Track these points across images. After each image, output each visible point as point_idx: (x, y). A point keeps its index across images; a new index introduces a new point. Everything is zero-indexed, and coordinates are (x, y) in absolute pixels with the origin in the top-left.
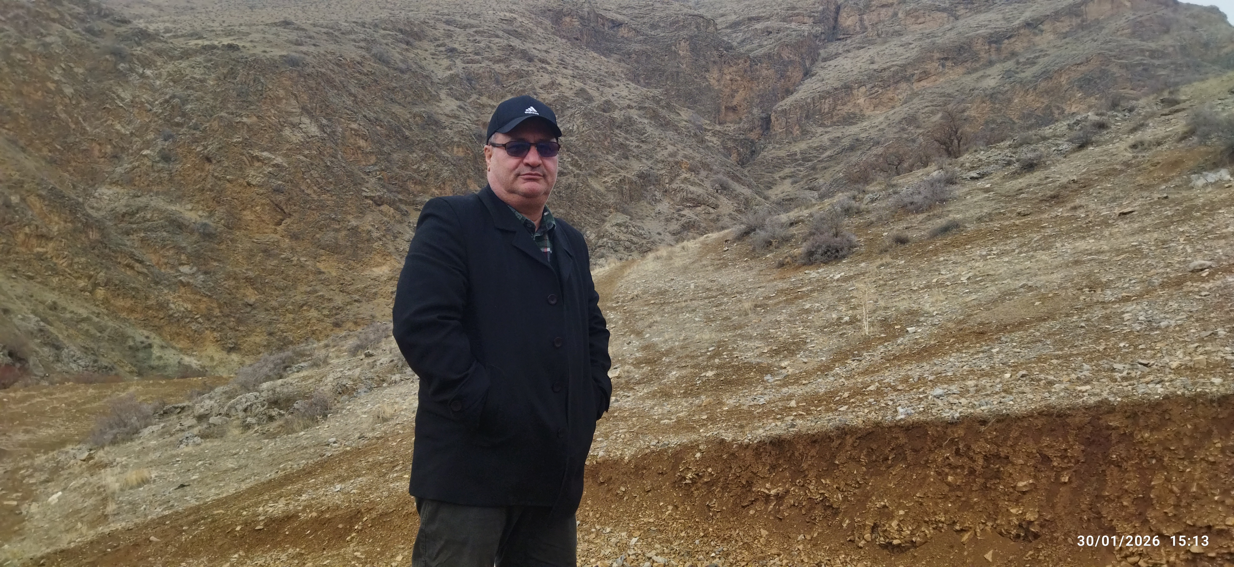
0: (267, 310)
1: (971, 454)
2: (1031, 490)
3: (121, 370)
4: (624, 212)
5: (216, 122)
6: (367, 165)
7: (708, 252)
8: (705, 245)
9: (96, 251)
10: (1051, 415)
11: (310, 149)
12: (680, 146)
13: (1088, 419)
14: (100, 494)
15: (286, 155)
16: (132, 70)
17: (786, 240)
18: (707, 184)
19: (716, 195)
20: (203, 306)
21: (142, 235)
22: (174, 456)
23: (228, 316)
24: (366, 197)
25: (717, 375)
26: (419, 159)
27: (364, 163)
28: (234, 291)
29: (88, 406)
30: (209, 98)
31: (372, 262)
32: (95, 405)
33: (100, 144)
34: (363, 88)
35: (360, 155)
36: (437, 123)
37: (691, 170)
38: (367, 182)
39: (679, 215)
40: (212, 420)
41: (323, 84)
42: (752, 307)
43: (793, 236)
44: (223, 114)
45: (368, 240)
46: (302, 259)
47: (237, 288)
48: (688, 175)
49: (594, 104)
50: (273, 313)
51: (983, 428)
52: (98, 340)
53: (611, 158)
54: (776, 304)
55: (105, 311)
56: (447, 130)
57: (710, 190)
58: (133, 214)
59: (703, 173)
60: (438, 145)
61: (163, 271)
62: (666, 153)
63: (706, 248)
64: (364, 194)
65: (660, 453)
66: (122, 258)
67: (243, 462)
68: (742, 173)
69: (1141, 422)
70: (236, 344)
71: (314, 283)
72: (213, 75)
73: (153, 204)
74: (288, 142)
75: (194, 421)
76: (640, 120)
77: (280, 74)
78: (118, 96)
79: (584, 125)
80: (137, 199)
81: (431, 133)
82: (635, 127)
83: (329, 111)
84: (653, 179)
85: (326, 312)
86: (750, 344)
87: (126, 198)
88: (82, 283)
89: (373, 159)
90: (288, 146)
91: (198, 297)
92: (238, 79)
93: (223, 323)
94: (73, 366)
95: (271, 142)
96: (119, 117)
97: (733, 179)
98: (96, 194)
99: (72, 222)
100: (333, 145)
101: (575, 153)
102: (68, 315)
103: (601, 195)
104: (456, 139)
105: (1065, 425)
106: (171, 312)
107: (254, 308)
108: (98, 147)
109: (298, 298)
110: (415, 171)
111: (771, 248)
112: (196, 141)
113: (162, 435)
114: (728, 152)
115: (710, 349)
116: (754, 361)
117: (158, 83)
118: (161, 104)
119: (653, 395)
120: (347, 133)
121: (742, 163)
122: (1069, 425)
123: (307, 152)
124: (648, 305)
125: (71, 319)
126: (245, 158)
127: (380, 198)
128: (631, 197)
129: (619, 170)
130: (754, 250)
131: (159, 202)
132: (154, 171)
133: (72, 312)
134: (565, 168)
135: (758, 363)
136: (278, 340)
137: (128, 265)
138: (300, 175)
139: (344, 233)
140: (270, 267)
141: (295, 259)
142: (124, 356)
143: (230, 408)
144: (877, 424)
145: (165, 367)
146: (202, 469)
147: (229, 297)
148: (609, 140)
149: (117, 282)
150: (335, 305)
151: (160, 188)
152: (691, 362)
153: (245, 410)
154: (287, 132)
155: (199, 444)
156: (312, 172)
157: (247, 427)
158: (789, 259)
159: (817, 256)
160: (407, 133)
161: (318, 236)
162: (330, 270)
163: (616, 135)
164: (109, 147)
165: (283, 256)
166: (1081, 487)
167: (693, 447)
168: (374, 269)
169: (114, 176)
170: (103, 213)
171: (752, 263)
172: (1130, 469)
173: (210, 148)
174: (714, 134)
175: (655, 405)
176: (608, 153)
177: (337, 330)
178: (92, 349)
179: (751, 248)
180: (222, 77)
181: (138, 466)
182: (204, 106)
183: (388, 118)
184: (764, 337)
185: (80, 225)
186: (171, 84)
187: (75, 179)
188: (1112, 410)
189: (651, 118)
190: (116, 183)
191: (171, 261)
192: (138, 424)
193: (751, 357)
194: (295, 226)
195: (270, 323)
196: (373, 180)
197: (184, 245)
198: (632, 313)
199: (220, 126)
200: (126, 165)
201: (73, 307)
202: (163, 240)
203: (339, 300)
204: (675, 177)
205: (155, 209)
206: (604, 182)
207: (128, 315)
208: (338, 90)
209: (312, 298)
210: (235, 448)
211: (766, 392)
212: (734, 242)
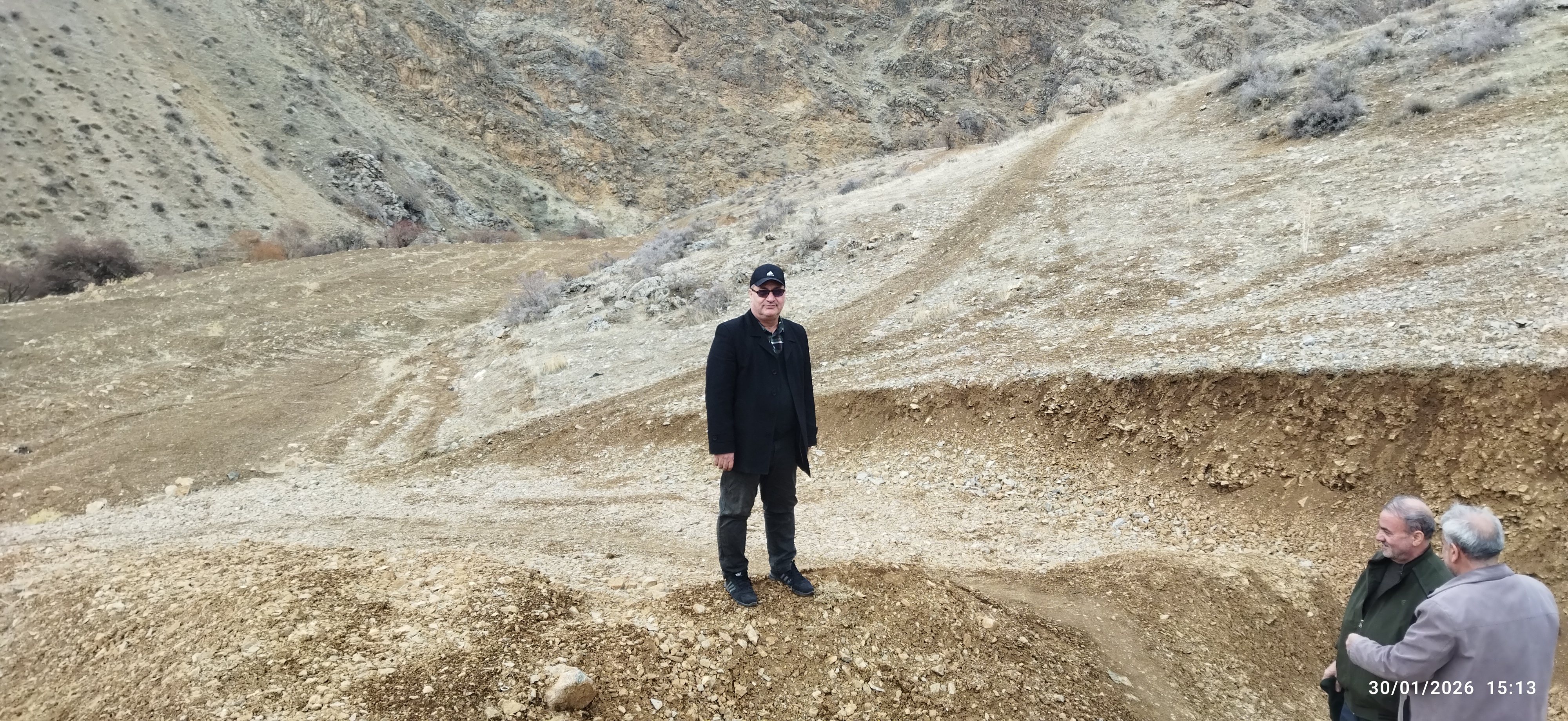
0: (664, 157)
1: (1312, 406)
2: (1359, 445)
3: (516, 224)
4: (1112, 17)
7: (1181, 110)
8: (1179, 99)
9: (483, 88)
10: (1394, 373)
13: (1427, 381)
14: (523, 376)
17: (1280, 97)
20: (596, 152)
21: (529, 67)
22: (585, 340)
23: (624, 163)
24: (775, 12)
25: (1122, 294)
28: (629, 134)
29: (491, 270)
31: (783, 96)
32: (497, 269)
39: (1193, 18)
40: (619, 304)
42: (1198, 202)
43: (1291, 92)
45: (778, 68)
46: (702, 94)
47: (632, 130)
50: (671, 160)
51: (1328, 382)
52: (492, 190)
54: (1228, 199)
55: (496, 157)
58: (517, 42)
61: (553, 110)
63: (1182, 104)
64: (772, 7)
65: (1028, 383)
66: (509, 95)
67: (649, 353)
69: (1474, 388)
70: (633, 197)
71: (716, 124)
73: (537, 28)
75: (601, 304)
80: (520, 24)
85: (730, 160)
86: (1176, 254)
87: (509, 22)
88: (471, 125)
91: (591, 141)
93: (619, 172)
94: (469, 219)
98: (477, 19)
99: (454, 53)
102: (460, 163)
105: (1406, 384)
106: (563, 159)
107: (651, 155)
109: (699, 142)
111: (1259, 109)
113: (571, 316)
115: (1130, 258)
116: (1168, 277)
119: (1049, 313)
122: (1409, 385)
124: (1086, 187)
125: (463, 167)
127: (792, 12)
130: (1236, 112)
131: (544, 27)
133: (463, 159)
136: (678, 193)
137: (516, 104)
139: (749, 59)
140: (667, 104)
141: (694, 93)
142: (519, 209)
143: (634, 292)
144: (1236, 370)
145: (561, 222)
146: (612, 357)
147: (624, 141)
149: (507, 124)
150: (740, 150)
151: (544, 10)
152: (1103, 273)
153: (649, 296)
155: (607, 329)
157: (652, 314)
158: (1274, 129)
159: (1306, 127)
161: (719, 64)
162: (734, 107)
165: (680, 90)
166: (1405, 445)
167: (1060, 379)
168: (785, 105)
170: (486, 42)
171: (1229, 131)
172: (1452, 432)
175: (1046, 326)
177: (743, 181)
178: (487, 201)
179: (1234, 107)
181: (555, 350)
184: (1194, 245)
185: (463, 57)
187: (453, 1)
188: (1451, 374)
190: (497, 4)
191: (561, 99)
192: (548, 303)
194: (692, 52)
195: (669, 173)
197: (573, 79)
198: (1064, 198)
201: (462, 153)
202: (551, 73)
203: (745, 144)
205: (541, 36)
207: (520, 162)
209: (714, 143)
210: (640, 337)
212: (1218, 97)
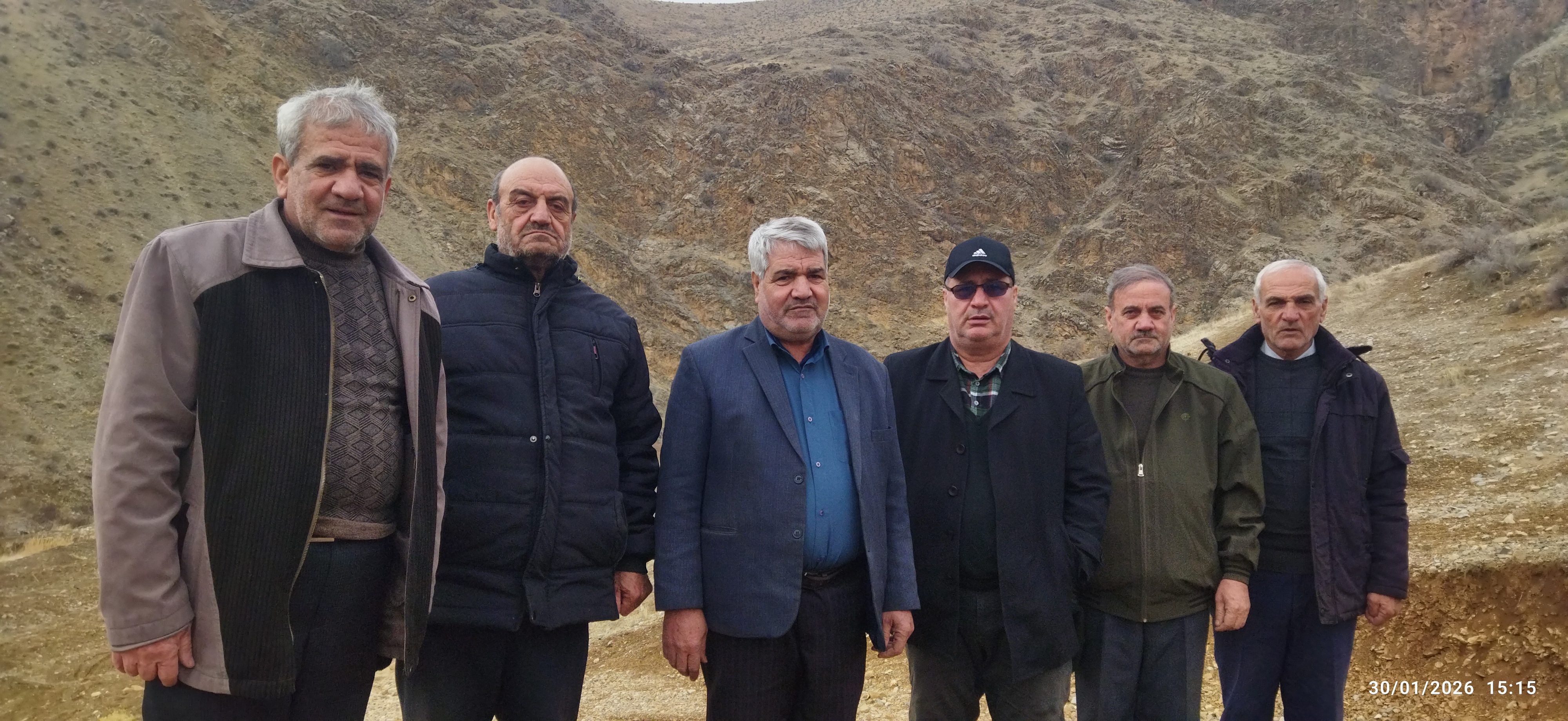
4: (1272, 231)
5: (758, 156)
6: (924, 193)
8: (1392, 281)
11: (858, 179)
12: (1359, 133)
15: (832, 189)
16: (671, 105)
17: (1523, 271)
18: (1405, 184)
19: (1419, 199)
21: (687, 288)
24: (924, 233)
26: (986, 180)
27: (920, 191)
30: (750, 129)
31: (932, 312)
33: (643, 191)
34: (919, 99)
35: (915, 182)
36: (1009, 133)
37: (1377, 165)
38: (925, 214)
39: (1360, 232)
41: (872, 99)
42: (1462, 374)
43: (1535, 265)
44: (765, 146)
45: (926, 285)
48: (1373, 174)
49: (1224, 87)
53: (1251, 158)
54: (1500, 370)
56: (1023, 141)
57: (1410, 192)
58: (677, 266)
59: (1398, 169)
60: (1010, 161)
62: (1336, 144)
64: (921, 229)
66: (668, 314)
68: (1462, 164)
72: (754, 103)
73: (696, 253)
74: (834, 173)
76: (1296, 101)
77: (825, 92)
78: (658, 136)
79: (1210, 116)
80: (680, 249)
81: (1002, 146)
82: (1288, 111)
83: (879, 131)
84: (1317, 182)
87: (670, 248)
89: (931, 185)
90: (834, 178)
92: (779, 104)
95: (815, 175)
96: (660, 159)
97: (1446, 174)
98: (641, 246)
99: (619, 277)
100: (884, 173)
101: (1197, 156)
103: (1237, 210)
104: (1033, 152)
108: (641, 193)
110: (982, 196)
111: (1499, 284)
112: (737, 179)
114: (1438, 135)
117: (698, 117)
118: (701, 140)
120: (900, 157)
121: (1463, 149)
123: (854, 183)
126: (788, 196)
127: (940, 232)
128: (1282, 210)
129: (1264, 173)
130: (1470, 288)
131: (702, 252)
132: (696, 218)
134: (1183, 177)
135: (1464, 458)
137: (673, 323)
138: (848, 211)
139: (897, 278)
148: (1247, 133)
151: (703, 236)
154: (833, 161)
156: (861, 206)
158: (1526, 301)
160: (972, 149)
161: (868, 282)
163: (1258, 126)
164: (652, 193)
169: (657, 224)
170: (648, 266)
171: (1467, 307)
173: (752, 186)
174: (1415, 111)
176: (1246, 152)
179: (1466, 284)
180: (763, 104)
182: (746, 139)
183: (949, 132)
184: (1476, 419)
185: (626, 280)
186: (711, 117)
187: (620, 231)
189: (1313, 97)
190: (658, 233)
193: (1453, 448)
194: (843, 271)
196: (931, 211)
197: (728, 298)
199: (762, 161)
200: (669, 213)
202: (708, 294)
204: (1352, 177)
205: (699, 260)
206: (1241, 192)
208: (890, 104)
211: (1471, 499)
212: (1440, 276)
